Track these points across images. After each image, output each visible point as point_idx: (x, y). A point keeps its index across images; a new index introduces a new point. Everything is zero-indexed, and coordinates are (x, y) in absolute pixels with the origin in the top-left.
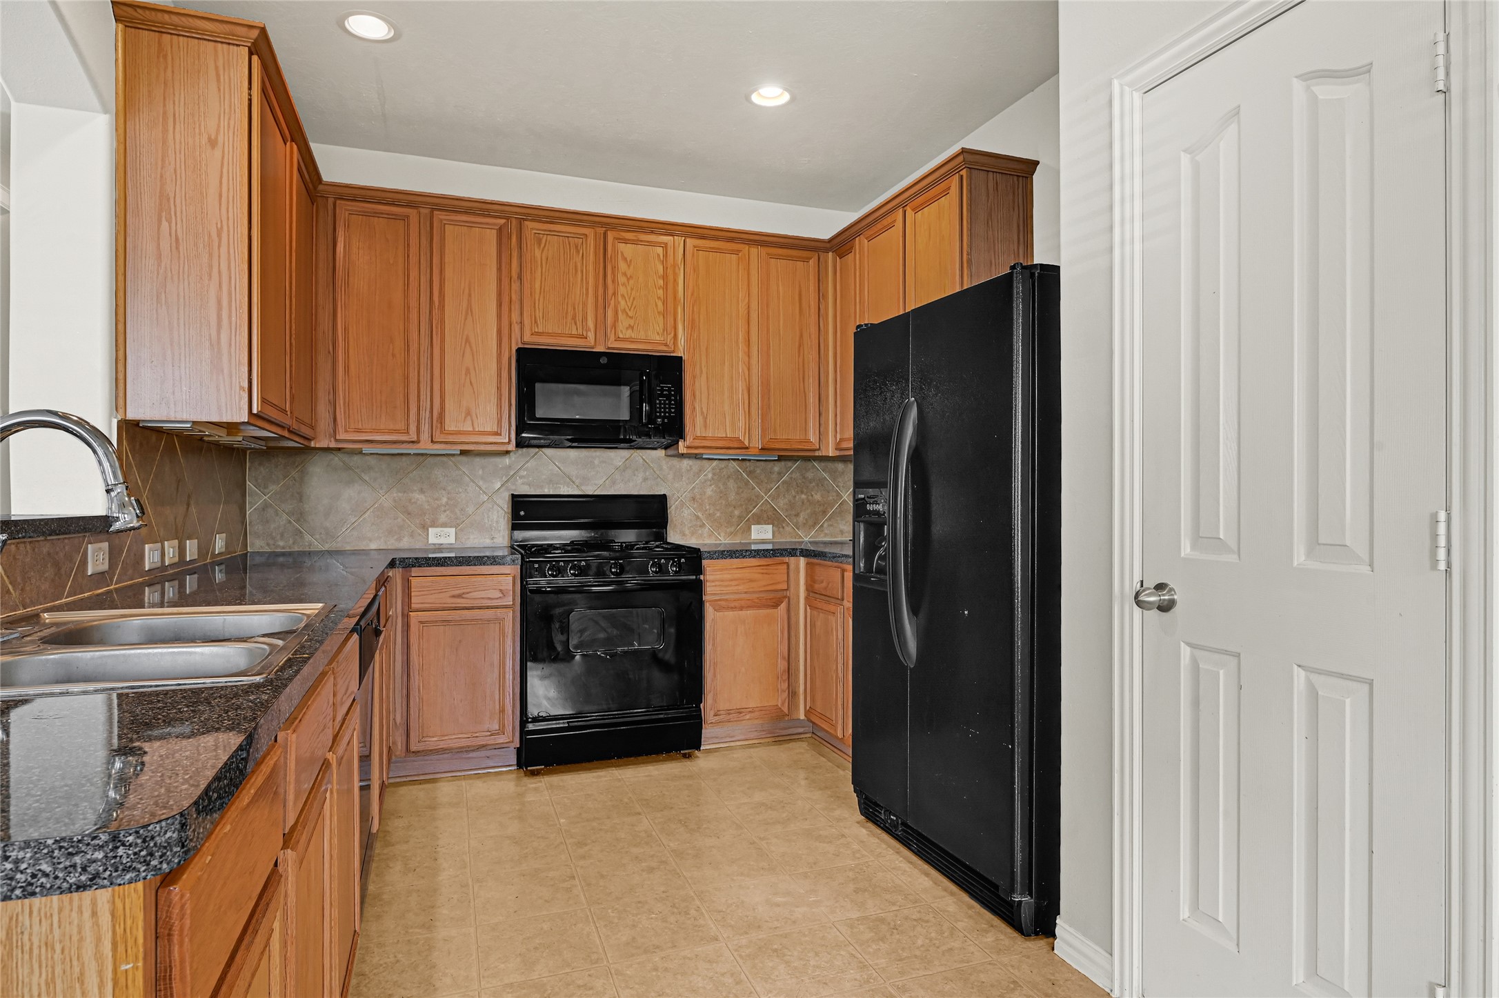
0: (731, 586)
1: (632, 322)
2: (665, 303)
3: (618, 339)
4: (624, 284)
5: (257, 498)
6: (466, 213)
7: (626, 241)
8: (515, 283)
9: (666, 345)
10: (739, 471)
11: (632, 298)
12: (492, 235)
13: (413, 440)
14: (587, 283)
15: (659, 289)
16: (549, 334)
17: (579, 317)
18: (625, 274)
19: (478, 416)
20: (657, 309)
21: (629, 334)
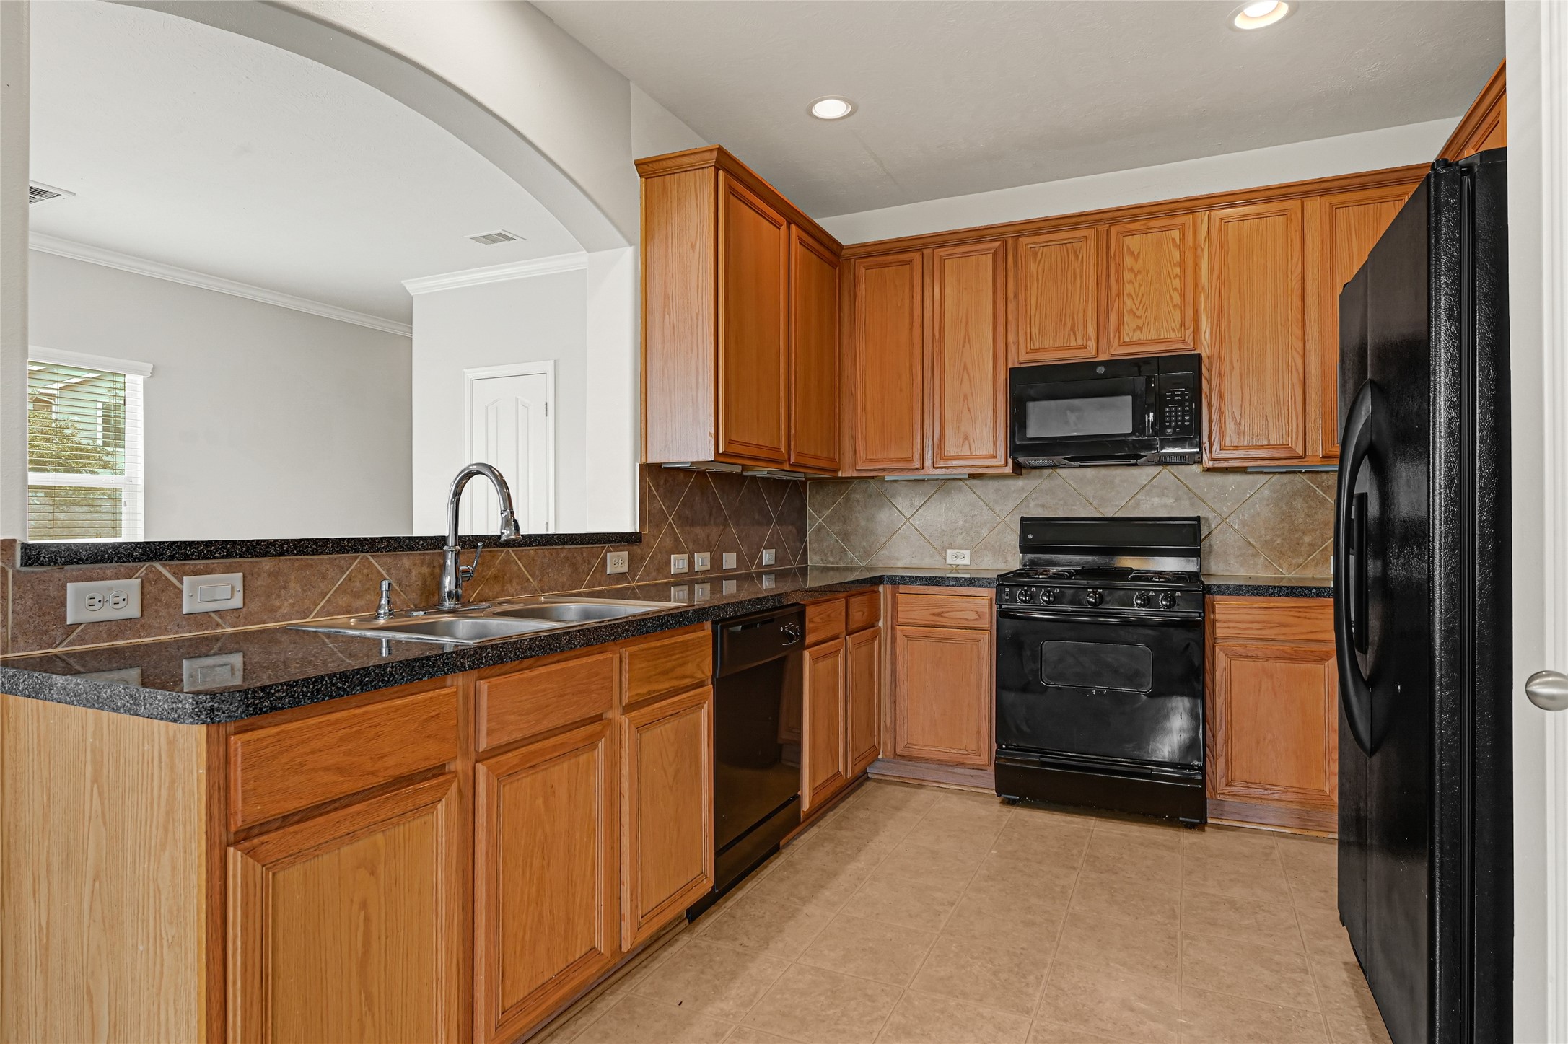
0: (1251, 629)
1: (1140, 322)
2: (1182, 294)
3: (1122, 344)
4: (1130, 282)
5: (817, 518)
6: (964, 244)
7: (1132, 233)
8: (1011, 302)
9: (1183, 342)
10: (1310, 486)
11: (1140, 295)
12: (988, 259)
13: (917, 466)
14: (1087, 288)
15: (1175, 278)
16: (1045, 350)
17: (1079, 328)
18: (1131, 270)
19: (975, 439)
20: (1172, 302)
21: (1137, 336)
